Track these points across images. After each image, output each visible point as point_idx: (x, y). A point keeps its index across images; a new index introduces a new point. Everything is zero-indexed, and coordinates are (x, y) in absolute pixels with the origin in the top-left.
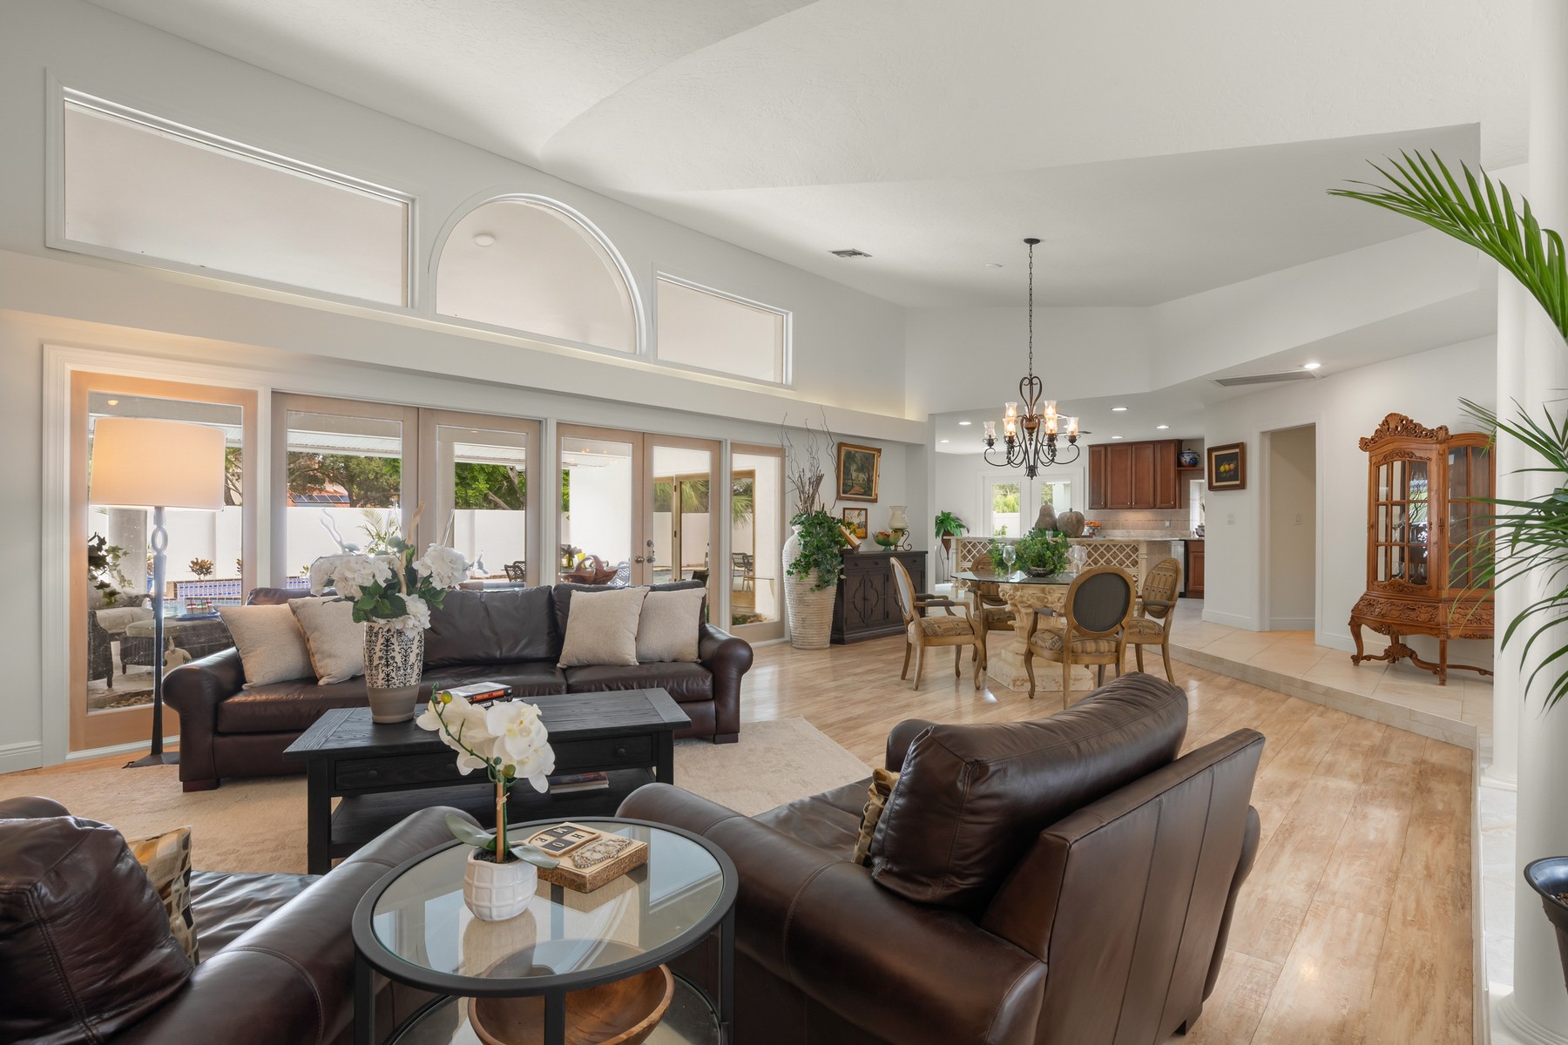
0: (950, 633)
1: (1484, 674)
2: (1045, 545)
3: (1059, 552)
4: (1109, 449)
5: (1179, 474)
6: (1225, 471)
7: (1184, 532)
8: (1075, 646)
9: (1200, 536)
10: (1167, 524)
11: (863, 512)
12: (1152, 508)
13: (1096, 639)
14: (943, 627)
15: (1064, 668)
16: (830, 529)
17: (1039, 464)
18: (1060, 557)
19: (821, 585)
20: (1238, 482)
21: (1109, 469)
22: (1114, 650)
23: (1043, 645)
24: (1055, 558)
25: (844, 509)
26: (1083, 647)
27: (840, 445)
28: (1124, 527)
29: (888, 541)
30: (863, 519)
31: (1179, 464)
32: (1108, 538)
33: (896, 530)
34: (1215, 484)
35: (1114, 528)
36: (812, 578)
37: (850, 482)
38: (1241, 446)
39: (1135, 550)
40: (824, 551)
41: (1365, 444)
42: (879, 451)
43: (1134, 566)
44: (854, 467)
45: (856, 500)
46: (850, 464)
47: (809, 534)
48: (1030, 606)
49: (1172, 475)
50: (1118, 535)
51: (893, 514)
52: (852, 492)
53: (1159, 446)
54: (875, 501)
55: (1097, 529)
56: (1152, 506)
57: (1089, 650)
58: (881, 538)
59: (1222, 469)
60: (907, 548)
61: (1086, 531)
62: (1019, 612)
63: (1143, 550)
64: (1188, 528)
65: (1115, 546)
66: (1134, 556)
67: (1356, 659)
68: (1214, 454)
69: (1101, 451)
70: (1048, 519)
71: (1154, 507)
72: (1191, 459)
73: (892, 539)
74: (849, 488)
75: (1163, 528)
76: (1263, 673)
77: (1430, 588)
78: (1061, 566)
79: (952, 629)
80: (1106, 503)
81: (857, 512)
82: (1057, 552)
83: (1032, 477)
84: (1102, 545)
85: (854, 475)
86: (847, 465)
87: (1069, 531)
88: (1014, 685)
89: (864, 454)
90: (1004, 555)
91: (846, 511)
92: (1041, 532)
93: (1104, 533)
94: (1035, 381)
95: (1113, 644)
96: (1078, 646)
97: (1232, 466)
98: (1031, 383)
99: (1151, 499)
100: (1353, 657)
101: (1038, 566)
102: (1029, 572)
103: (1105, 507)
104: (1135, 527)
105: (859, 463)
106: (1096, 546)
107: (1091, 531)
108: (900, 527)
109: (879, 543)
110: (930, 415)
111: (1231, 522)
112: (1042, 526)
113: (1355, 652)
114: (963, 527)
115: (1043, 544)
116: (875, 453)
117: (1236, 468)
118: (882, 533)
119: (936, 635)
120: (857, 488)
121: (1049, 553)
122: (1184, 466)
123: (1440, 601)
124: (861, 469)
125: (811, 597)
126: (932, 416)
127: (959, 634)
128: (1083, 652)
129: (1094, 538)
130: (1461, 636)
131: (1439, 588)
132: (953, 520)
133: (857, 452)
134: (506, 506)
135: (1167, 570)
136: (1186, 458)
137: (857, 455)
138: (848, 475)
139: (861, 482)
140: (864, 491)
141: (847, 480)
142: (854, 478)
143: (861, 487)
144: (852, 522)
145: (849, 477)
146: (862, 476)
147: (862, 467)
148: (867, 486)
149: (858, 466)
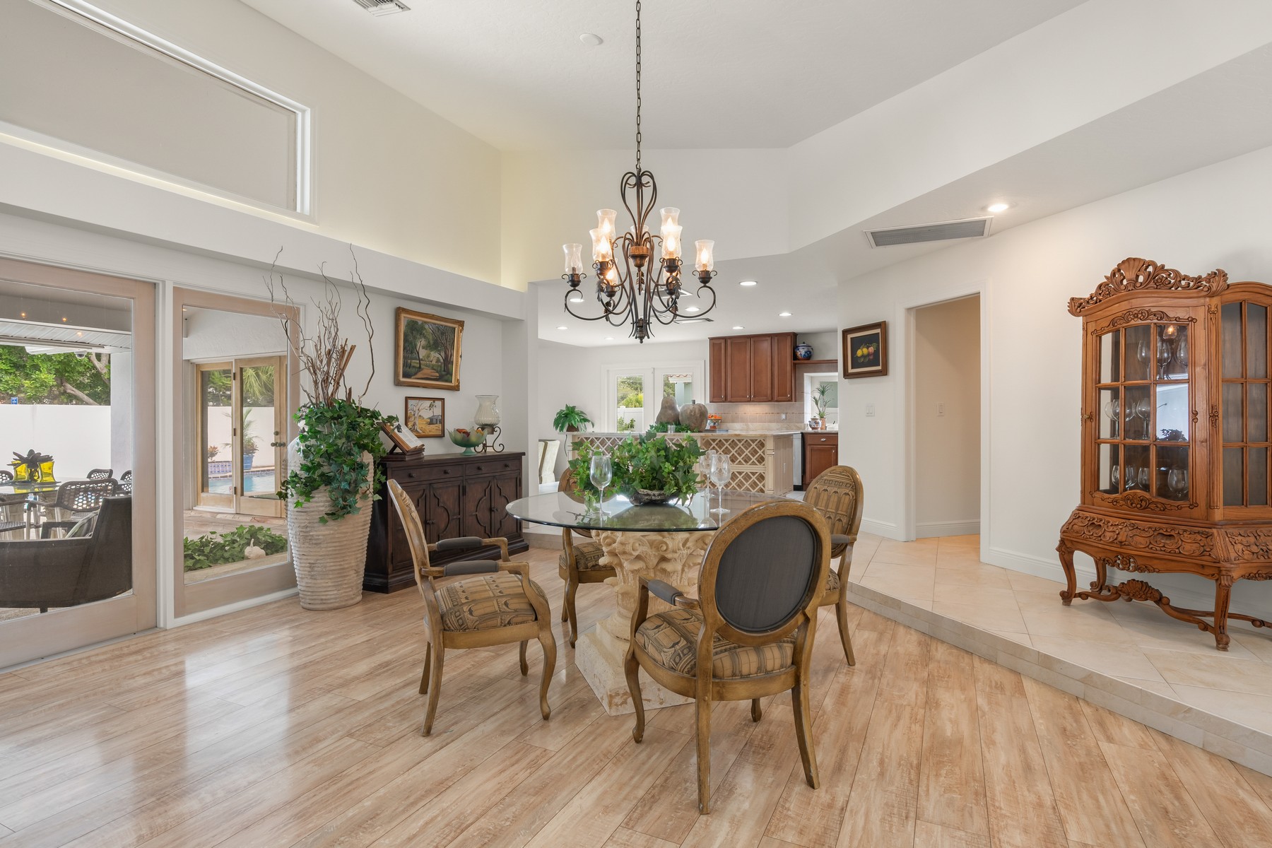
0: (490, 623)
1: (1260, 626)
2: (663, 453)
3: (685, 463)
4: (729, 341)
5: (795, 367)
6: (863, 356)
7: (799, 425)
8: (718, 664)
9: (813, 428)
10: (783, 416)
11: (438, 403)
12: (769, 401)
13: (758, 648)
14: (479, 610)
15: (698, 707)
16: (353, 426)
17: (653, 320)
18: (687, 471)
19: (340, 511)
20: (879, 368)
21: (729, 361)
22: (789, 661)
23: (657, 656)
24: (679, 475)
25: (407, 399)
26: (733, 662)
27: (399, 311)
28: (743, 421)
29: (468, 440)
30: (438, 412)
31: (795, 357)
32: (731, 432)
33: (483, 427)
34: (850, 371)
35: (733, 422)
36: (321, 501)
37: (415, 363)
38: (882, 325)
39: (762, 445)
40: (340, 460)
41: (1077, 307)
42: (461, 324)
43: (760, 463)
44: (421, 343)
45: (425, 386)
46: (415, 338)
47: (315, 434)
48: (638, 558)
49: (789, 368)
50: (736, 429)
51: (480, 406)
52: (419, 375)
53: (776, 338)
54: (456, 388)
55: (718, 422)
56: (770, 399)
57: (745, 670)
58: (459, 436)
59: (859, 353)
60: (499, 449)
61: (709, 425)
62: (621, 565)
63: (770, 445)
64: (802, 421)
65: (740, 441)
66: (760, 452)
67: (1067, 597)
68: (850, 336)
69: (721, 343)
70: (670, 412)
71: (772, 400)
72: (806, 352)
73: (473, 438)
74: (413, 370)
75: (779, 421)
76: (968, 631)
77: (1194, 505)
78: (689, 488)
79: (493, 615)
80: (726, 396)
81: (428, 403)
82: (681, 464)
83: (641, 338)
84: (727, 441)
85: (422, 352)
86: (411, 339)
87: (693, 425)
88: (610, 704)
89: (438, 327)
90: (592, 472)
91: (410, 402)
92: (663, 426)
93: (724, 426)
94: (645, 179)
95: (788, 649)
96: (724, 663)
97: (871, 349)
98: (639, 185)
99: (769, 392)
100: (1063, 594)
101: (651, 488)
102: (636, 498)
103: (726, 400)
104: (753, 421)
105: (431, 337)
106: (720, 441)
107: (712, 424)
108: (489, 423)
109: (457, 443)
110: (530, 283)
111: (869, 414)
112: (664, 420)
113: (1065, 588)
114: (588, 421)
115: (658, 450)
116: (456, 326)
117: (877, 352)
118: (459, 431)
119: (463, 628)
120: (427, 371)
121: (668, 467)
122: (799, 360)
123: (1214, 525)
124: (434, 346)
125: (322, 531)
126: (533, 285)
127: (509, 623)
128: (734, 675)
129: (718, 433)
130: (1243, 576)
131: (1210, 506)
132: (577, 414)
133: (426, 322)
134: (91, 401)
135: (840, 484)
136: (802, 352)
137: (426, 327)
138: (412, 353)
139: (434, 362)
140: (437, 375)
141: (412, 359)
142: (421, 357)
143: (434, 369)
144: (420, 416)
145: (415, 355)
146: (435, 355)
147: (434, 343)
148: (443, 369)
149: (429, 342)
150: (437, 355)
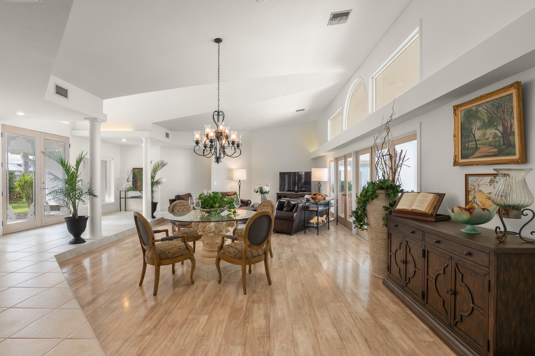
25: (467, 176)
27: (455, 109)
37: (472, 145)
44: (476, 125)
46: (470, 124)
52: (477, 154)
54: (521, 161)
74: (471, 151)
81: (488, 179)
85: (478, 134)
86: (467, 126)
91: (470, 179)
98: (218, 115)
105: (486, 116)
120: (484, 149)
124: (489, 123)
133: (479, 105)
137: (480, 109)
138: (469, 137)
139: (491, 139)
140: (496, 150)
141: (469, 142)
142: (477, 138)
143: (491, 146)
144: (480, 191)
145: (472, 138)
146: (490, 132)
147: (489, 121)
148: (502, 143)
149: (484, 122)
150: (494, 131)
